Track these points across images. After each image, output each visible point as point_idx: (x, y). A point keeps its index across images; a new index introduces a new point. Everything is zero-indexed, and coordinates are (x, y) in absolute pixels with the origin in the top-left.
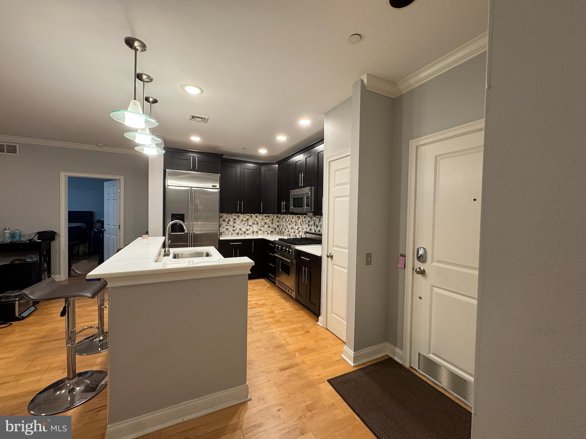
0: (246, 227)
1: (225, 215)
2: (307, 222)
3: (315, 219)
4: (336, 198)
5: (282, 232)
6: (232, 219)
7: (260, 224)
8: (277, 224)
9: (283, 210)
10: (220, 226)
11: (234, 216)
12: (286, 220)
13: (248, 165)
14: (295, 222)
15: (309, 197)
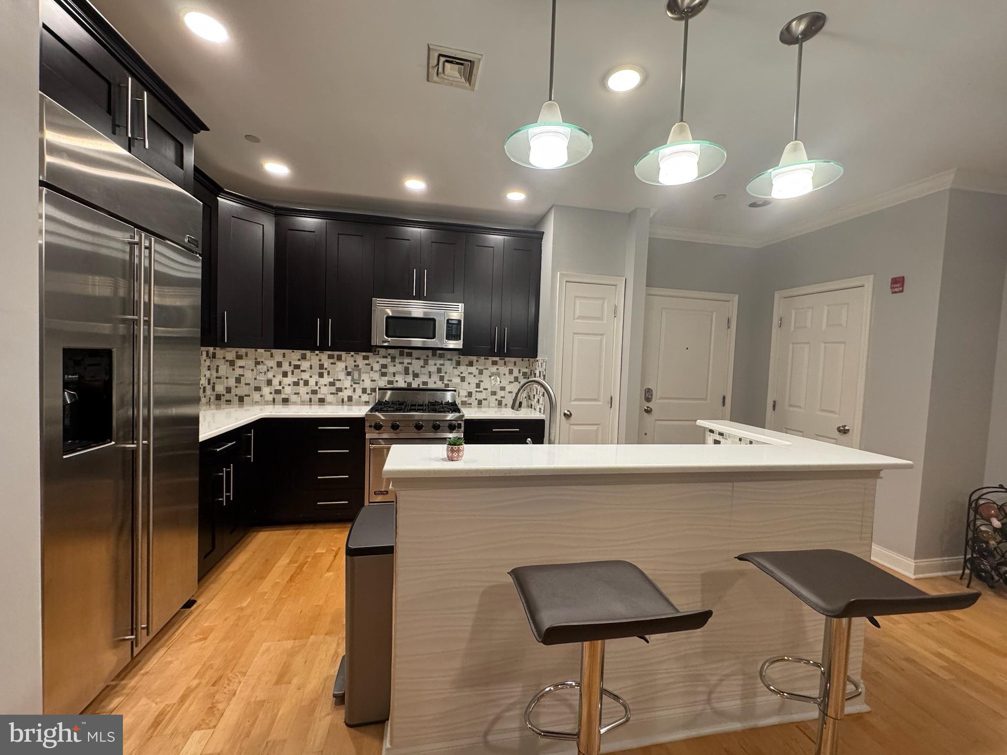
9: (323, 341)
15: (459, 321)
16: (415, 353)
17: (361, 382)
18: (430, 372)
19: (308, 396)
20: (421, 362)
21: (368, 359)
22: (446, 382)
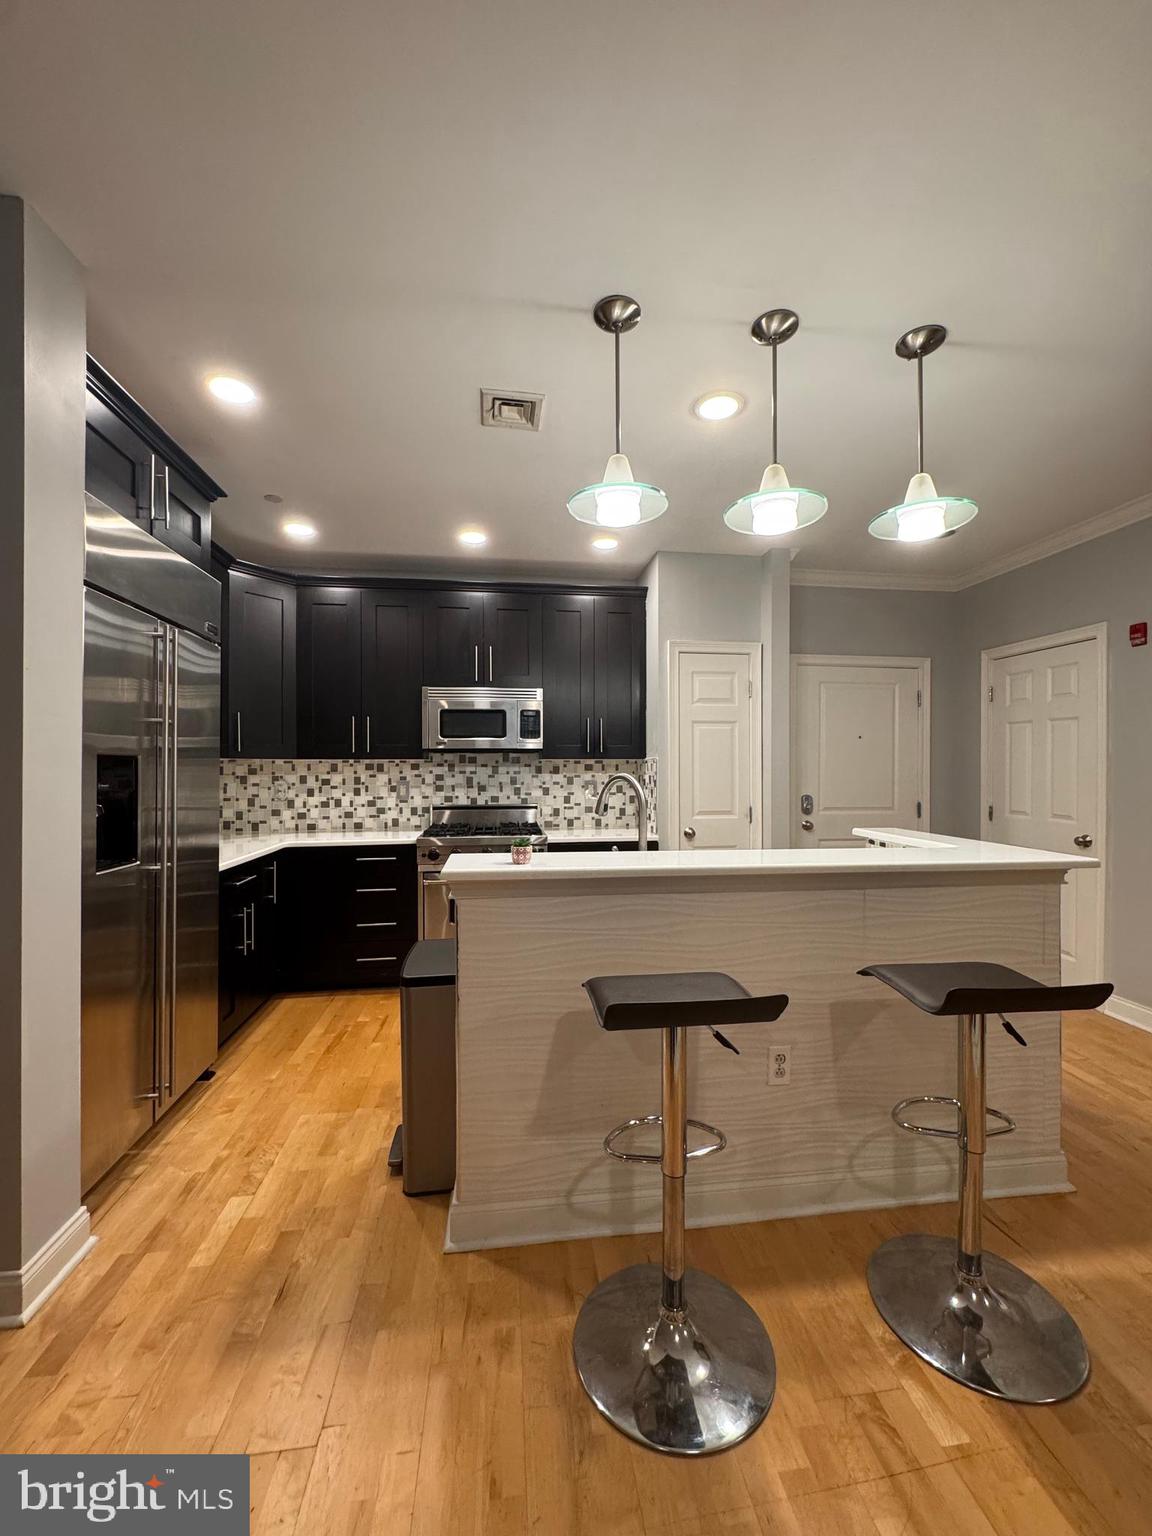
4: (695, 725)
9: (360, 745)
14: (350, 781)
15: (538, 712)
16: (480, 758)
17: (410, 800)
18: (500, 783)
19: (341, 821)
20: (489, 771)
21: (418, 769)
22: (523, 796)
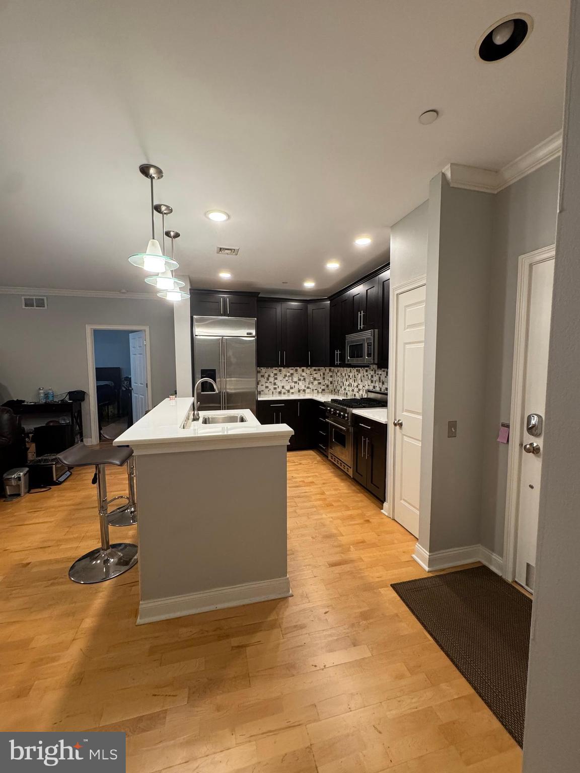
0: (290, 384)
1: (263, 370)
2: (370, 378)
3: (380, 373)
4: (406, 345)
5: (336, 391)
6: (272, 375)
7: (307, 380)
8: (331, 379)
9: (337, 361)
10: (258, 384)
11: (275, 370)
12: (341, 374)
13: (290, 305)
14: (353, 376)
15: (371, 343)
21: (367, 372)
